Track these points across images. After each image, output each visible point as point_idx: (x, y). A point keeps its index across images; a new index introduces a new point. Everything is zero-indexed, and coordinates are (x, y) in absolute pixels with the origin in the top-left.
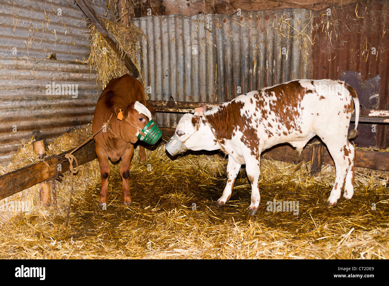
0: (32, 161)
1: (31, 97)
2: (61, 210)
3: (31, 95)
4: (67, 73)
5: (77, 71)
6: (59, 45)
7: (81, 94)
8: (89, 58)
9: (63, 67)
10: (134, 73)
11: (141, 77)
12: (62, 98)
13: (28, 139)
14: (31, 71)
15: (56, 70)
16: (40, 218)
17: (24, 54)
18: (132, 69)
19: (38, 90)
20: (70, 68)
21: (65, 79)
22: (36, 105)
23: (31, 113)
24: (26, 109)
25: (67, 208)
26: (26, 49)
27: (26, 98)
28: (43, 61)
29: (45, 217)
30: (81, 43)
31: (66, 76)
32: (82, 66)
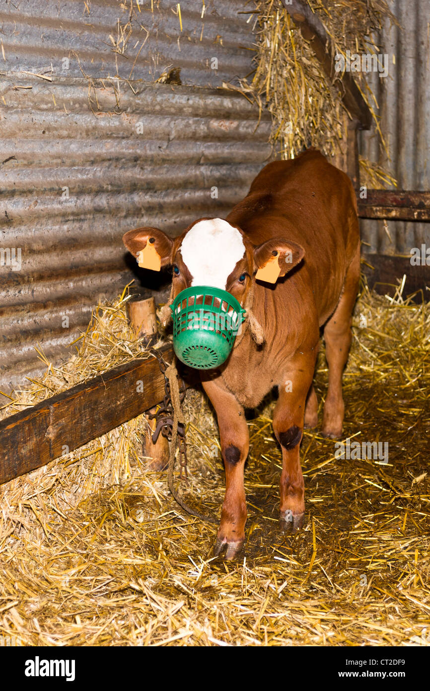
0: (130, 353)
1: (119, 183)
2: (194, 480)
3: (119, 179)
4: (203, 119)
5: (227, 115)
6: (187, 46)
7: (232, 174)
8: (255, 80)
9: (196, 105)
10: (360, 118)
11: (378, 128)
12: (190, 186)
13: (112, 293)
14: (123, 115)
15: (179, 112)
16: (147, 500)
17: (108, 69)
18: (357, 107)
19: (135, 166)
20: (211, 107)
21: (197, 135)
22: (130, 206)
23: (119, 225)
24: (108, 216)
25: (208, 473)
26: (110, 57)
27: (110, 187)
28: (152, 89)
29: (159, 496)
30: (235, 41)
31: (202, 127)
32: (239, 100)
